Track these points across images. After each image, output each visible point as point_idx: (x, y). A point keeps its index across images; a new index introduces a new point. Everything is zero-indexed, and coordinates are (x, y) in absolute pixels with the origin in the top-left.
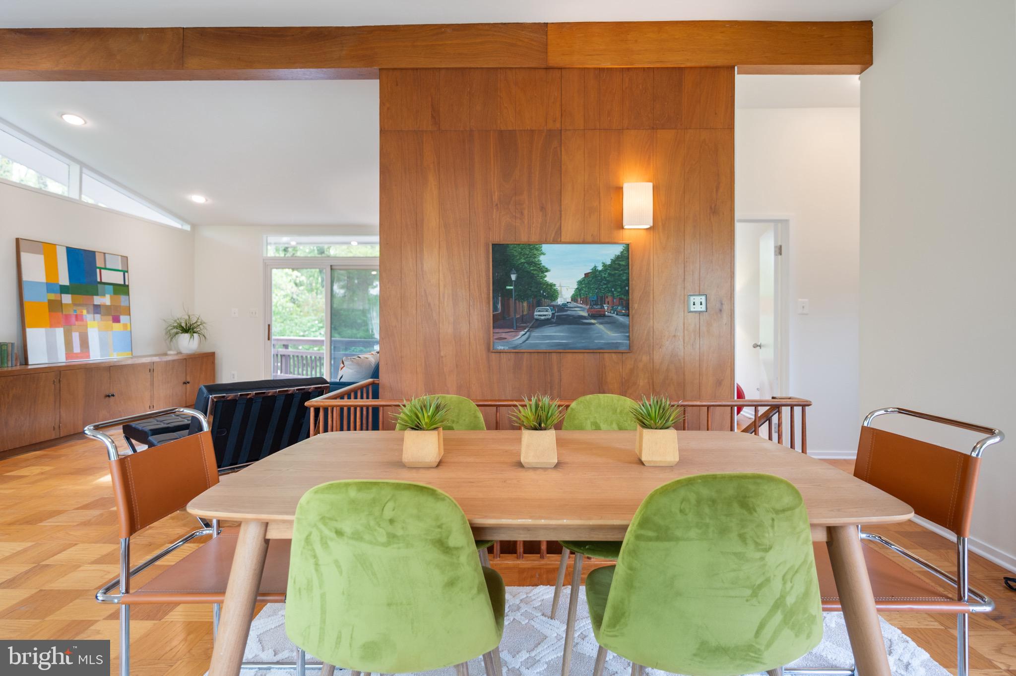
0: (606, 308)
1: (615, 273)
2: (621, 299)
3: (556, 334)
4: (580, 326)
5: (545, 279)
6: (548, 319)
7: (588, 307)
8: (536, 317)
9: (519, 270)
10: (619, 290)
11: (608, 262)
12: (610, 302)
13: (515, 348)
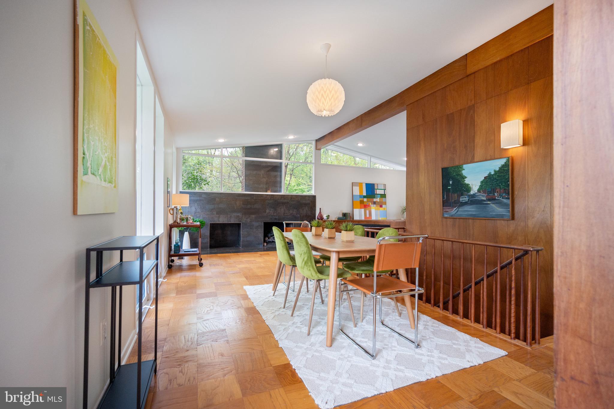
0: (496, 195)
1: (501, 175)
2: (505, 189)
3: (470, 210)
4: (482, 205)
5: (465, 182)
6: (466, 202)
7: (486, 195)
8: (461, 201)
9: (453, 179)
10: (504, 184)
11: (497, 169)
12: (498, 191)
13: (452, 216)
